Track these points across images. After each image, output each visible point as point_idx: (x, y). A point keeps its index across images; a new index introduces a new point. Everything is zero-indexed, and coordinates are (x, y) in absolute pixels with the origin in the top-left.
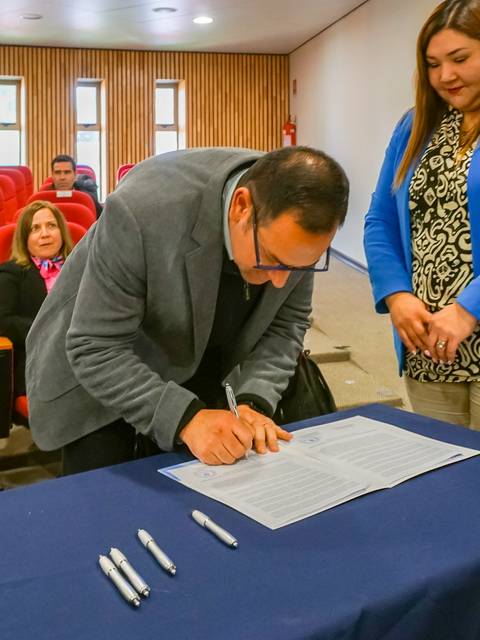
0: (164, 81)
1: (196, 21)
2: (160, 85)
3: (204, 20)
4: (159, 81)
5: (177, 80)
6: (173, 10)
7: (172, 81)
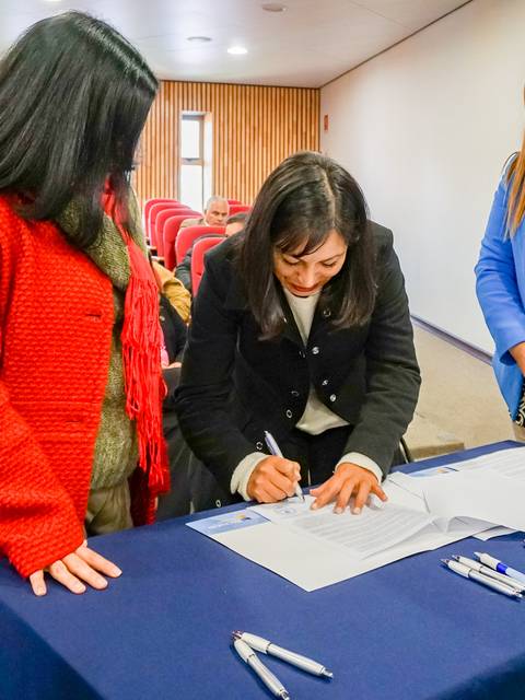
0: (190, 113)
1: (229, 51)
2: (186, 117)
3: (238, 50)
4: (185, 112)
5: (204, 112)
6: (208, 39)
7: (199, 113)
